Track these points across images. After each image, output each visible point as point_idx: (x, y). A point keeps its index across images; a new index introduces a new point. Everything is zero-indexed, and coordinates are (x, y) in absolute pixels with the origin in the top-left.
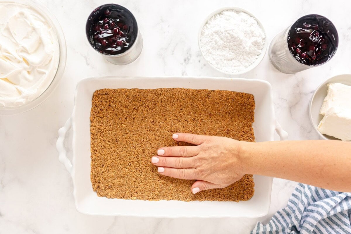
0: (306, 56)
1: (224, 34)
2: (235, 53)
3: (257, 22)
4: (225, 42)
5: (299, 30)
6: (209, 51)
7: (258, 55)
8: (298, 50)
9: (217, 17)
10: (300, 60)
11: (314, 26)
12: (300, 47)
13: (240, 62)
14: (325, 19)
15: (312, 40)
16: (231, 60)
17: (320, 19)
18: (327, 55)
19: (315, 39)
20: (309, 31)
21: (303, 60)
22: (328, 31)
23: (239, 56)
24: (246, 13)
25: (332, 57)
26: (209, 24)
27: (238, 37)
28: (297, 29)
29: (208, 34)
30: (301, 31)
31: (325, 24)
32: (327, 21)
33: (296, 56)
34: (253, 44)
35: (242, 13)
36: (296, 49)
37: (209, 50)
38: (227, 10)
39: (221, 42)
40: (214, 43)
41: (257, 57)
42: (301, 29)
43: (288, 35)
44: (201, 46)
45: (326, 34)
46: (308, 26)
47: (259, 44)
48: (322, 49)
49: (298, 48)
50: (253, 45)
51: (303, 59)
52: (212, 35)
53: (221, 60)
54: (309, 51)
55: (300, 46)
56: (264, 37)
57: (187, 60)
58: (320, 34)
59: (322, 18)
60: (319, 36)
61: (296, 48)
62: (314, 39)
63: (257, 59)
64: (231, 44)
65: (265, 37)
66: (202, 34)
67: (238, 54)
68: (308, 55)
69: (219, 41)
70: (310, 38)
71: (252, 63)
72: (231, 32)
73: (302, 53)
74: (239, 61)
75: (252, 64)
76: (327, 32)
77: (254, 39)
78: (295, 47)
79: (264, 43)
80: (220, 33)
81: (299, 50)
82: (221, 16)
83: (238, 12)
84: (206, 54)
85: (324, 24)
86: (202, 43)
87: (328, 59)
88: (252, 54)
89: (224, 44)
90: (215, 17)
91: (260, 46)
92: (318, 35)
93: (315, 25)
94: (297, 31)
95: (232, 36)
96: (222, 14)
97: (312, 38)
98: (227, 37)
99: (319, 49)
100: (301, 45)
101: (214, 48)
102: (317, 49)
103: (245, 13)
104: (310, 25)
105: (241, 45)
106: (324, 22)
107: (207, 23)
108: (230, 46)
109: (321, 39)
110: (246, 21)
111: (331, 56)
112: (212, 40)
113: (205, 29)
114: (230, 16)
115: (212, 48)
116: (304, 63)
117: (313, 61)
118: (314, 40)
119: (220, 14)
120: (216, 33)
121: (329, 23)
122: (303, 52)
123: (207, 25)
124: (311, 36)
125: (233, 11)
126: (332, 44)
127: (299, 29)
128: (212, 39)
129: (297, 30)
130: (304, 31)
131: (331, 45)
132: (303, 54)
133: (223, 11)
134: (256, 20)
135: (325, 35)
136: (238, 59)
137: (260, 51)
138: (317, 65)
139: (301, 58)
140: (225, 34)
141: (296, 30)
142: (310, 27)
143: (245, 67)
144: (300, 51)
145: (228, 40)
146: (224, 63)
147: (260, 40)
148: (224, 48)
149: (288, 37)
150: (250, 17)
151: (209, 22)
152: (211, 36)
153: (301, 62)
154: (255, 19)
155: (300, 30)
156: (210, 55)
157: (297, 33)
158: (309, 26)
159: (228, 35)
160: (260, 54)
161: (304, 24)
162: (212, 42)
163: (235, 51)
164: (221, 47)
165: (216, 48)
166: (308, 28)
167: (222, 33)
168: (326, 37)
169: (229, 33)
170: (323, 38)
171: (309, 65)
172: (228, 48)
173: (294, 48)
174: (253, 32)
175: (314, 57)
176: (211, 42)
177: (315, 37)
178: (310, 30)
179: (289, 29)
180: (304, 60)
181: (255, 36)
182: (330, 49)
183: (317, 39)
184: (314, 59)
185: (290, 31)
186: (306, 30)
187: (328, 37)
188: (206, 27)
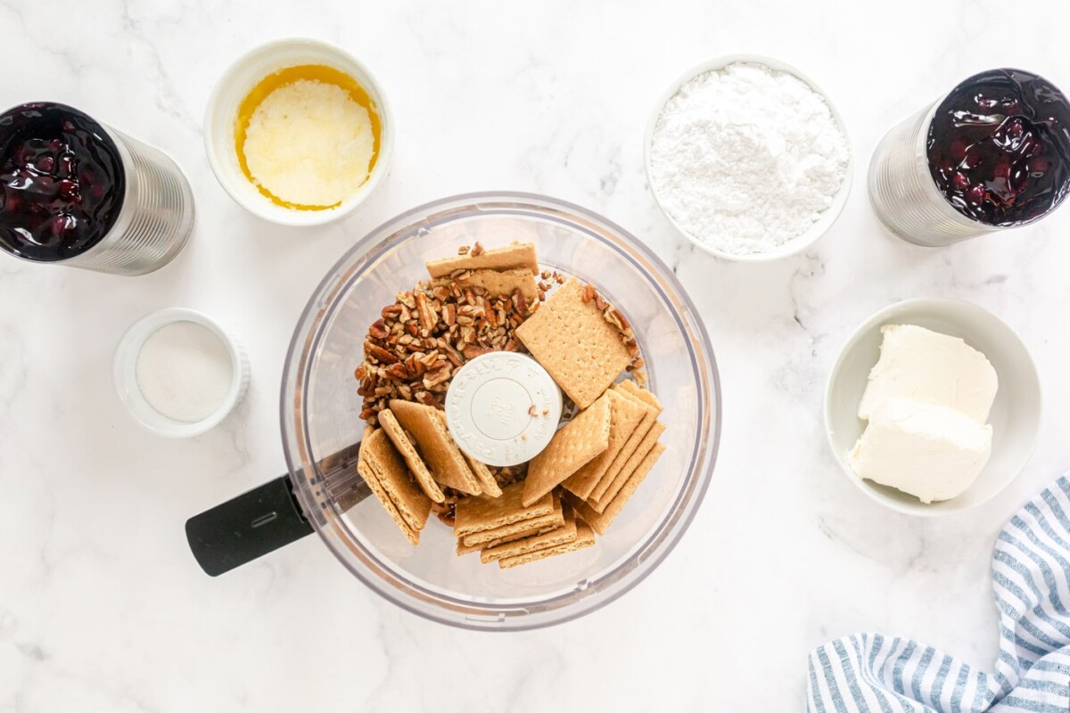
0: (984, 196)
1: (724, 134)
2: (750, 196)
3: (830, 111)
4: (723, 158)
5: (960, 117)
6: (674, 179)
7: (819, 212)
8: (959, 176)
9: (710, 80)
10: (965, 209)
11: (1007, 104)
12: (966, 170)
13: (764, 225)
14: (1039, 82)
15: (1002, 146)
16: (736, 216)
17: (1025, 84)
18: (1048, 190)
19: (1012, 143)
20: (991, 119)
21: (974, 208)
22: (1052, 119)
23: (761, 206)
24: (800, 80)
25: (1063, 197)
26: (685, 96)
27: (765, 149)
28: (956, 116)
29: (677, 128)
30: (969, 121)
31: (1039, 96)
32: (1044, 87)
33: (954, 197)
34: (808, 177)
35: (788, 78)
36: (952, 176)
37: (675, 175)
38: (745, 63)
39: (712, 157)
40: (692, 156)
41: (816, 216)
42: (969, 113)
43: (929, 133)
44: (652, 161)
45: (1044, 128)
46: (989, 103)
47: (826, 179)
48: (1033, 175)
49: (959, 173)
50: (809, 180)
51: (974, 204)
52: (688, 132)
53: (705, 210)
54: (992, 180)
55: (965, 166)
56: (844, 159)
57: (609, 184)
58: (1027, 127)
59: (1030, 78)
60: (1024, 135)
61: (955, 171)
62: (1008, 142)
63: (814, 222)
64: (743, 165)
65: (847, 158)
66: (659, 124)
67: (760, 201)
68: (991, 192)
69: (706, 153)
70: (996, 141)
71: (801, 233)
72: (746, 131)
73: (971, 187)
74: (759, 220)
75: (797, 235)
76: (1047, 122)
77: (812, 161)
78: (950, 169)
79: (842, 176)
80: (714, 129)
81: (962, 177)
82: (724, 77)
83: (774, 72)
84: (664, 187)
85: (1037, 98)
86: (655, 152)
87: (1053, 205)
88: (802, 204)
89: (722, 165)
90: (705, 80)
91: (829, 185)
92: (1021, 132)
93: (1008, 102)
94: (954, 120)
95: (747, 143)
96: (728, 74)
97: (1002, 139)
98: (732, 144)
99: (1024, 173)
100: (968, 165)
101: (689, 172)
102: (1018, 174)
103: (796, 77)
104: (993, 103)
105: (772, 173)
106: (1038, 92)
107: (677, 94)
108: (740, 172)
109: (1028, 144)
110: (798, 103)
111: (1060, 196)
112: (685, 147)
113: (670, 111)
114: (749, 82)
115: (682, 170)
116: (980, 217)
117: (1006, 210)
118: (1009, 147)
119: (722, 70)
120: (703, 126)
121: (1053, 95)
122: (975, 184)
123: (678, 99)
124: (998, 135)
125: (760, 68)
126: (1063, 156)
127: (960, 115)
128: (685, 144)
129: (957, 119)
130: (977, 119)
131: (1061, 161)
132: (975, 189)
133: (731, 64)
134: (827, 105)
135: (1042, 132)
136: (757, 213)
137: (828, 200)
138: (1018, 223)
139: (969, 203)
140: (729, 135)
141: (953, 116)
142: (994, 107)
143: (775, 243)
144: (966, 181)
145: (735, 154)
146: (713, 221)
147: (831, 166)
148: (718, 176)
149: (929, 138)
150: (809, 92)
151: (685, 90)
152: (686, 135)
153: (970, 216)
154: (824, 101)
155: (964, 116)
156: (674, 190)
157: (957, 125)
158: (992, 105)
159: (738, 138)
160: (828, 208)
161: (976, 98)
162: (685, 153)
163: (752, 189)
164: (710, 173)
165: (694, 173)
166: (988, 112)
167: (720, 129)
168: (1044, 136)
169: (739, 134)
170: (1036, 138)
171: (995, 224)
172: (730, 179)
173: (946, 172)
174: (814, 139)
175: (1008, 200)
176: (682, 152)
177: (1011, 139)
178: (997, 118)
179: (932, 114)
180: (979, 209)
181: (817, 153)
182: (1057, 174)
183: (1017, 142)
184: (1011, 205)
185: (934, 122)
186: (982, 118)
187: (1050, 136)
188: (672, 106)
